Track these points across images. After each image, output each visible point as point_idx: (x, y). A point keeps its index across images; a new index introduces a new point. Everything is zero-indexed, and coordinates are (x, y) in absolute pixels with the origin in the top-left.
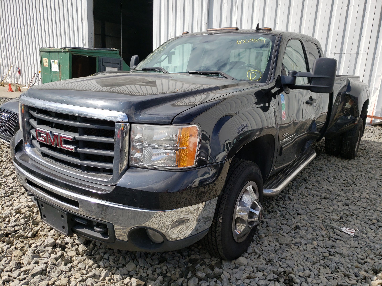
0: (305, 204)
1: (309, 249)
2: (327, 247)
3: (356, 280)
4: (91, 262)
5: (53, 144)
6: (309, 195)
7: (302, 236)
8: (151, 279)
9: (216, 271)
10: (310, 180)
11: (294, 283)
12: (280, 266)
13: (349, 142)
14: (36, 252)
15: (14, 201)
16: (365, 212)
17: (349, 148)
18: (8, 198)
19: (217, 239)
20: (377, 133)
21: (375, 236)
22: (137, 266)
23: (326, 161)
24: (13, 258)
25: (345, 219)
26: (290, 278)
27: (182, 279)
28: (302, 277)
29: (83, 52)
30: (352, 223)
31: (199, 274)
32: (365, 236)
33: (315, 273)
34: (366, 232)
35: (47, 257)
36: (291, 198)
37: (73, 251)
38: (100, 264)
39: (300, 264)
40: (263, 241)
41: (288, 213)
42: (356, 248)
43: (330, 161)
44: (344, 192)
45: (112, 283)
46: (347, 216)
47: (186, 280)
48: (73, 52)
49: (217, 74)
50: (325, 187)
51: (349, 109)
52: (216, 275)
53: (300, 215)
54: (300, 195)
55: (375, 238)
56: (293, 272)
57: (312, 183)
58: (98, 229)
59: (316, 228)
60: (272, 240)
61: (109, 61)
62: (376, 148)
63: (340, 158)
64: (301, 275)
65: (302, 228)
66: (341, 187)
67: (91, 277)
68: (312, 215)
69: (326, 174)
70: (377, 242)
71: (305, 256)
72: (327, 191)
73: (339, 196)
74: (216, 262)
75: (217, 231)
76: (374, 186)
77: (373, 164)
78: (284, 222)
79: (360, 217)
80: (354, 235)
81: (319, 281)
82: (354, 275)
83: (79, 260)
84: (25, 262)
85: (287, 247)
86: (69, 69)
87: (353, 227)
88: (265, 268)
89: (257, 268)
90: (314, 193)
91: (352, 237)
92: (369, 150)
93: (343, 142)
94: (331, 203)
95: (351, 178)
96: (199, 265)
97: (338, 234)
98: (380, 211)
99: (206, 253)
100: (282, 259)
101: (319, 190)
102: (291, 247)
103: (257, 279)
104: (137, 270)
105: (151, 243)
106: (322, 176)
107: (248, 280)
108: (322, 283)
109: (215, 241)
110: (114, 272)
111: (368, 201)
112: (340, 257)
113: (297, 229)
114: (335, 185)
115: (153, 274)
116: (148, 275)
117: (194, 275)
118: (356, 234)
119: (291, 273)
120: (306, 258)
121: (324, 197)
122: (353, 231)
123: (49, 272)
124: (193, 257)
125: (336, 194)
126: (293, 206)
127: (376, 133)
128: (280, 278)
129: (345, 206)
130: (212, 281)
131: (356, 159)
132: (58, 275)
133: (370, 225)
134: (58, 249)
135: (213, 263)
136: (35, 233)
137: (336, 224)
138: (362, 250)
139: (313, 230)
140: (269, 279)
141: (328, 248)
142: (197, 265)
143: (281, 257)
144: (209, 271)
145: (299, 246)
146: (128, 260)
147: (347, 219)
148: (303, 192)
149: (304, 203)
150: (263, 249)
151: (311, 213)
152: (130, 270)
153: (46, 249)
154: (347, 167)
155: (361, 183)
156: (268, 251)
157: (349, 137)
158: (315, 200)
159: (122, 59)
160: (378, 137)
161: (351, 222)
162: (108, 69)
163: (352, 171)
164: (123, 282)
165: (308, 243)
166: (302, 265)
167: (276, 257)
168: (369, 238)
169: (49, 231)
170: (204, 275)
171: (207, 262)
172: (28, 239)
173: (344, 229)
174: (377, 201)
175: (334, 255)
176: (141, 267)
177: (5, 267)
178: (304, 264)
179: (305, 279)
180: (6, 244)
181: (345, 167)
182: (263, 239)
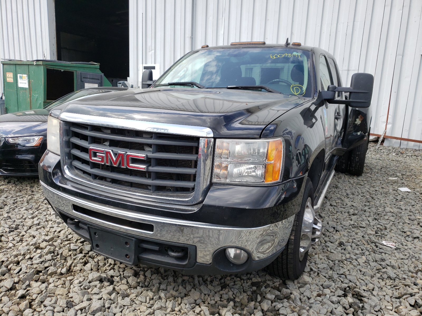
0: (338, 221)
1: (361, 264)
2: (376, 261)
3: (417, 288)
4: (150, 294)
5: (115, 164)
6: (337, 212)
7: (349, 252)
8: (221, 306)
9: (284, 291)
10: (332, 197)
11: (363, 297)
12: (342, 282)
13: (358, 159)
14: (83, 289)
15: (23, 236)
16: (395, 225)
17: (358, 164)
18: (14, 233)
19: (288, 257)
20: (373, 150)
21: (415, 247)
22: (201, 294)
23: (337, 178)
24: (58, 297)
25: (381, 233)
26: (357, 293)
27: (253, 303)
28: (367, 291)
29: (60, 66)
30: (388, 236)
31: (269, 296)
32: (406, 247)
33: (378, 286)
34: (406, 244)
35: (97, 293)
36: (322, 216)
37: (123, 284)
38: (161, 296)
39: (360, 278)
40: (315, 260)
41: (327, 231)
42: (402, 259)
43: (341, 178)
44: (368, 208)
45: (183, 314)
46: (381, 230)
47: (258, 304)
48: (47, 66)
49: (260, 89)
50: (349, 204)
51: (359, 125)
52: (286, 296)
53: (339, 231)
54: (329, 213)
55: (416, 249)
56: (357, 287)
57: (334, 200)
58: (173, 254)
59: (359, 243)
60: (323, 258)
61: (88, 76)
62: (376, 164)
63: (348, 175)
64: (366, 289)
65: (346, 244)
66: (363, 203)
67: (158, 309)
68: (349, 231)
69: (343, 191)
70: (419, 252)
71: (361, 271)
72: (352, 207)
73: (365, 211)
74: (279, 283)
75: (289, 249)
76: (392, 200)
77: (381, 179)
78: (327, 239)
79: (393, 230)
80: (395, 248)
81: (385, 294)
82: (413, 284)
83: (136, 293)
84: (76, 300)
85: (340, 263)
86: (43, 84)
87: (391, 240)
88: (330, 285)
89: (322, 285)
90: (342, 210)
91: (394, 249)
92: (372, 166)
93: (352, 158)
94: (360, 219)
95: (368, 193)
96: (263, 288)
97: (381, 247)
98: (409, 224)
99: (266, 275)
100: (341, 275)
101: (344, 206)
102: (344, 263)
103: (328, 296)
104: (203, 298)
105: (232, 265)
106: (340, 193)
107: (319, 297)
108: (387, 294)
109: (286, 260)
110: (180, 302)
111: (394, 215)
112: (392, 270)
113: (342, 245)
114: (357, 201)
115: (221, 301)
116: (216, 302)
117: (264, 298)
118: (397, 247)
119: (355, 288)
120: (362, 273)
121: (353, 213)
122: (393, 244)
123: (109, 308)
124: (254, 280)
125: (362, 210)
126: (328, 223)
127: (371, 150)
128: (348, 293)
129: (374, 220)
130: (284, 302)
131: (363, 175)
132: (121, 310)
133: (405, 237)
134: (106, 284)
135: (277, 284)
136: (68, 269)
137: (374, 238)
138: (409, 261)
139: (356, 246)
140: (337, 295)
141: (378, 262)
142: (262, 288)
143: (339, 273)
144: (277, 293)
145: (350, 262)
146: (189, 289)
147: (382, 233)
148: (331, 210)
149: (336, 220)
150: (318, 267)
151: (348, 230)
152: (196, 298)
153: (92, 284)
154: (360, 183)
155: (379, 198)
156: (324, 268)
157: (358, 153)
158: (345, 217)
159: (103, 74)
160: (374, 153)
161: (386, 235)
162: (87, 85)
163: (366, 187)
164: (194, 312)
165: (358, 258)
166: (362, 280)
167: (335, 274)
168: (410, 249)
169: (84, 265)
170: (274, 296)
171: (270, 284)
172: (64, 275)
173: (384, 242)
174: (401, 214)
175: (386, 268)
176: (205, 295)
177: (54, 308)
178: (363, 278)
179: (371, 292)
180: (41, 283)
181: (358, 184)
182: (314, 257)
